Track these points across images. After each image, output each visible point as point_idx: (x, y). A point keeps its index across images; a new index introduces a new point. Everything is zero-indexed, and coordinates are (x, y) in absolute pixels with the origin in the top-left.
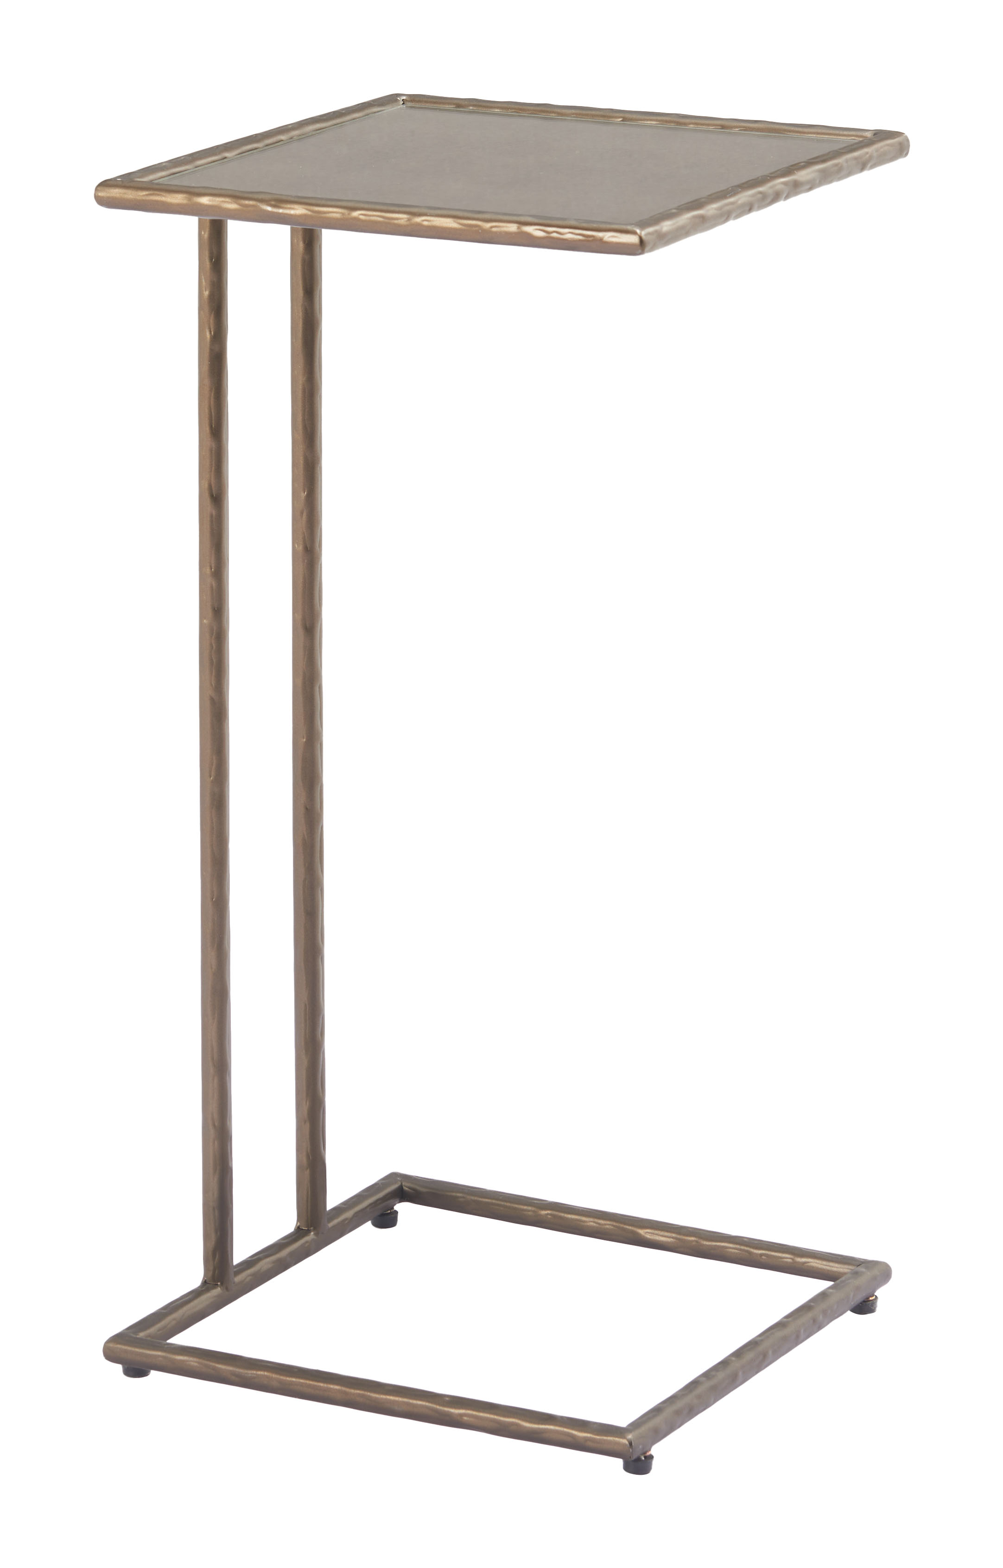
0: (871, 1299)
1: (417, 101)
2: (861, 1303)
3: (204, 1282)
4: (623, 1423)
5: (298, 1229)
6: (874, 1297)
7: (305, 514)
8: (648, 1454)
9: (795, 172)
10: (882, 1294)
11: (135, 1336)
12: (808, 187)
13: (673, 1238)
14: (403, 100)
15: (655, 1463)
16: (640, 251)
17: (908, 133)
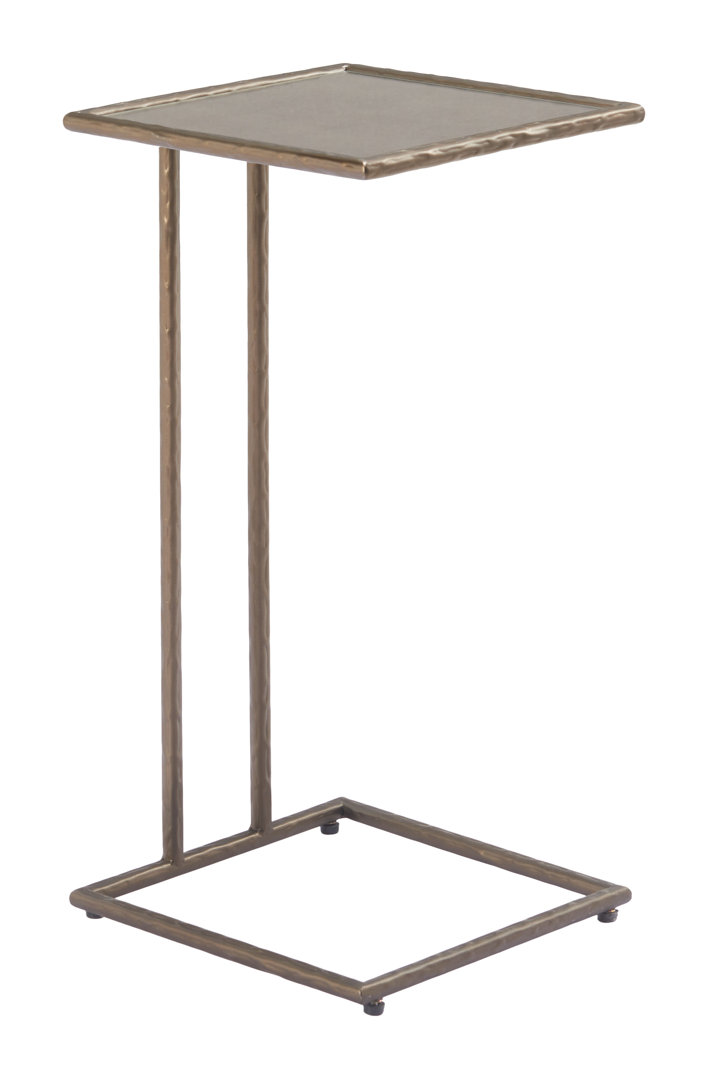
0: (612, 911)
1: (353, 69)
2: (602, 914)
3: (163, 859)
4: (363, 979)
5: (251, 829)
6: (614, 911)
7: (254, 345)
8: (380, 1001)
9: (527, 128)
10: (622, 909)
11: (90, 891)
12: (538, 139)
13: (499, 858)
14: (346, 68)
15: (386, 1009)
16: (364, 177)
17: (643, 105)
